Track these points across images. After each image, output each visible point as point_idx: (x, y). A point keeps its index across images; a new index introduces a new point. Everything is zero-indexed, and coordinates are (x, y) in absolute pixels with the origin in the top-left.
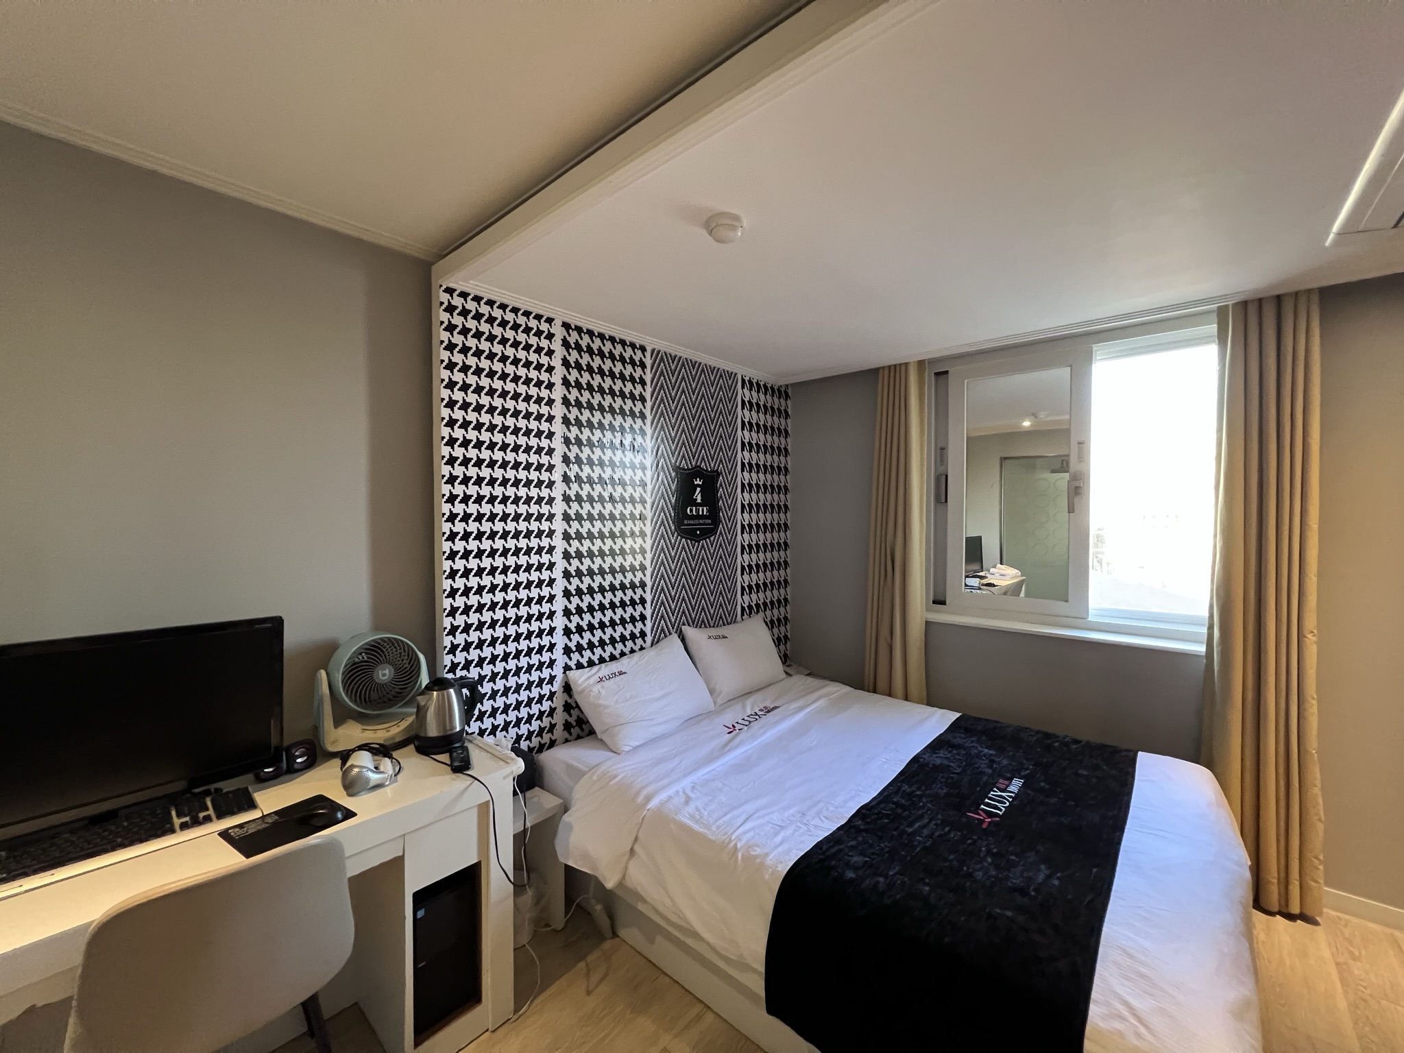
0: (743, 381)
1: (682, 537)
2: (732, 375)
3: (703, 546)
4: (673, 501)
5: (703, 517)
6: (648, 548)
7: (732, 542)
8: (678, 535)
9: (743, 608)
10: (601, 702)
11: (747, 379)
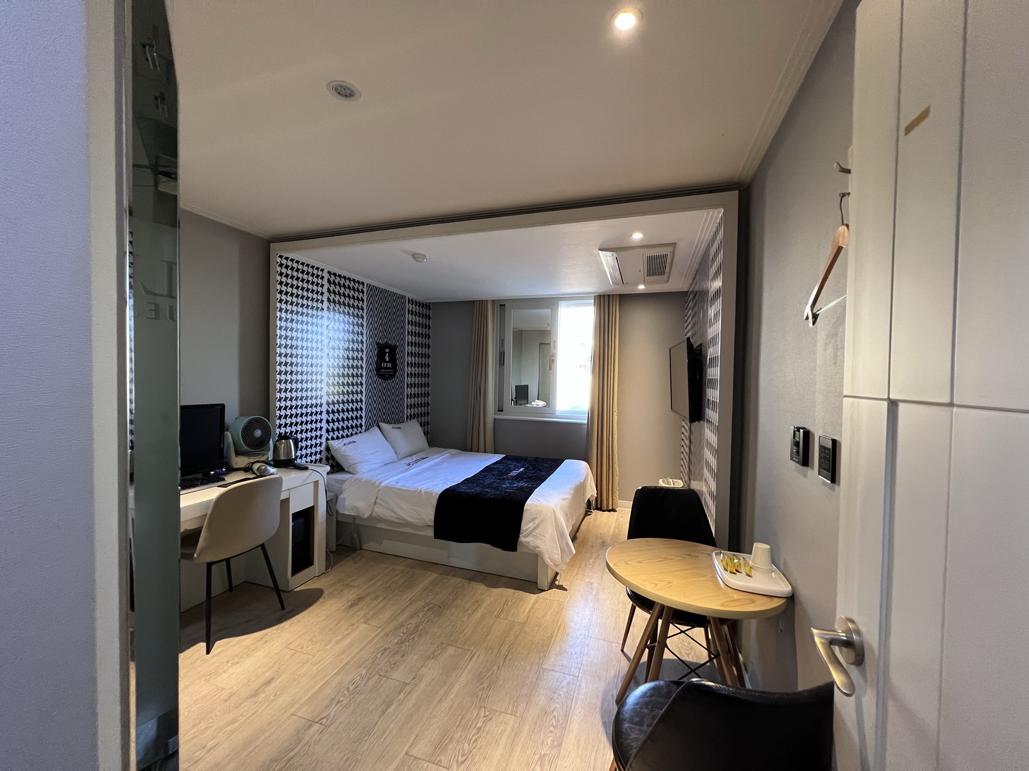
0: (409, 300)
1: (380, 378)
2: (404, 297)
3: (389, 383)
4: (376, 360)
5: (389, 368)
6: (364, 383)
7: (402, 381)
8: (378, 377)
9: (407, 416)
10: (346, 454)
11: (410, 299)
